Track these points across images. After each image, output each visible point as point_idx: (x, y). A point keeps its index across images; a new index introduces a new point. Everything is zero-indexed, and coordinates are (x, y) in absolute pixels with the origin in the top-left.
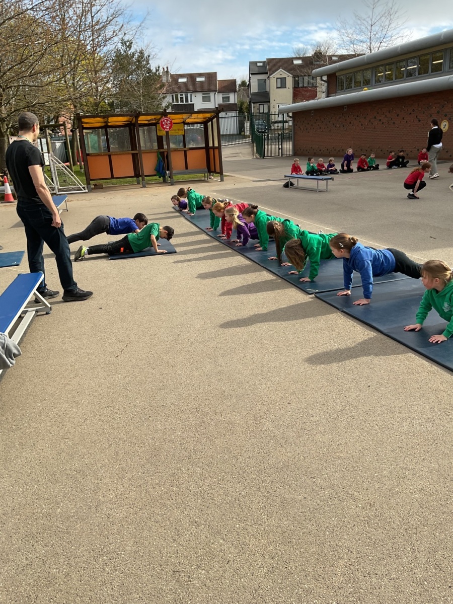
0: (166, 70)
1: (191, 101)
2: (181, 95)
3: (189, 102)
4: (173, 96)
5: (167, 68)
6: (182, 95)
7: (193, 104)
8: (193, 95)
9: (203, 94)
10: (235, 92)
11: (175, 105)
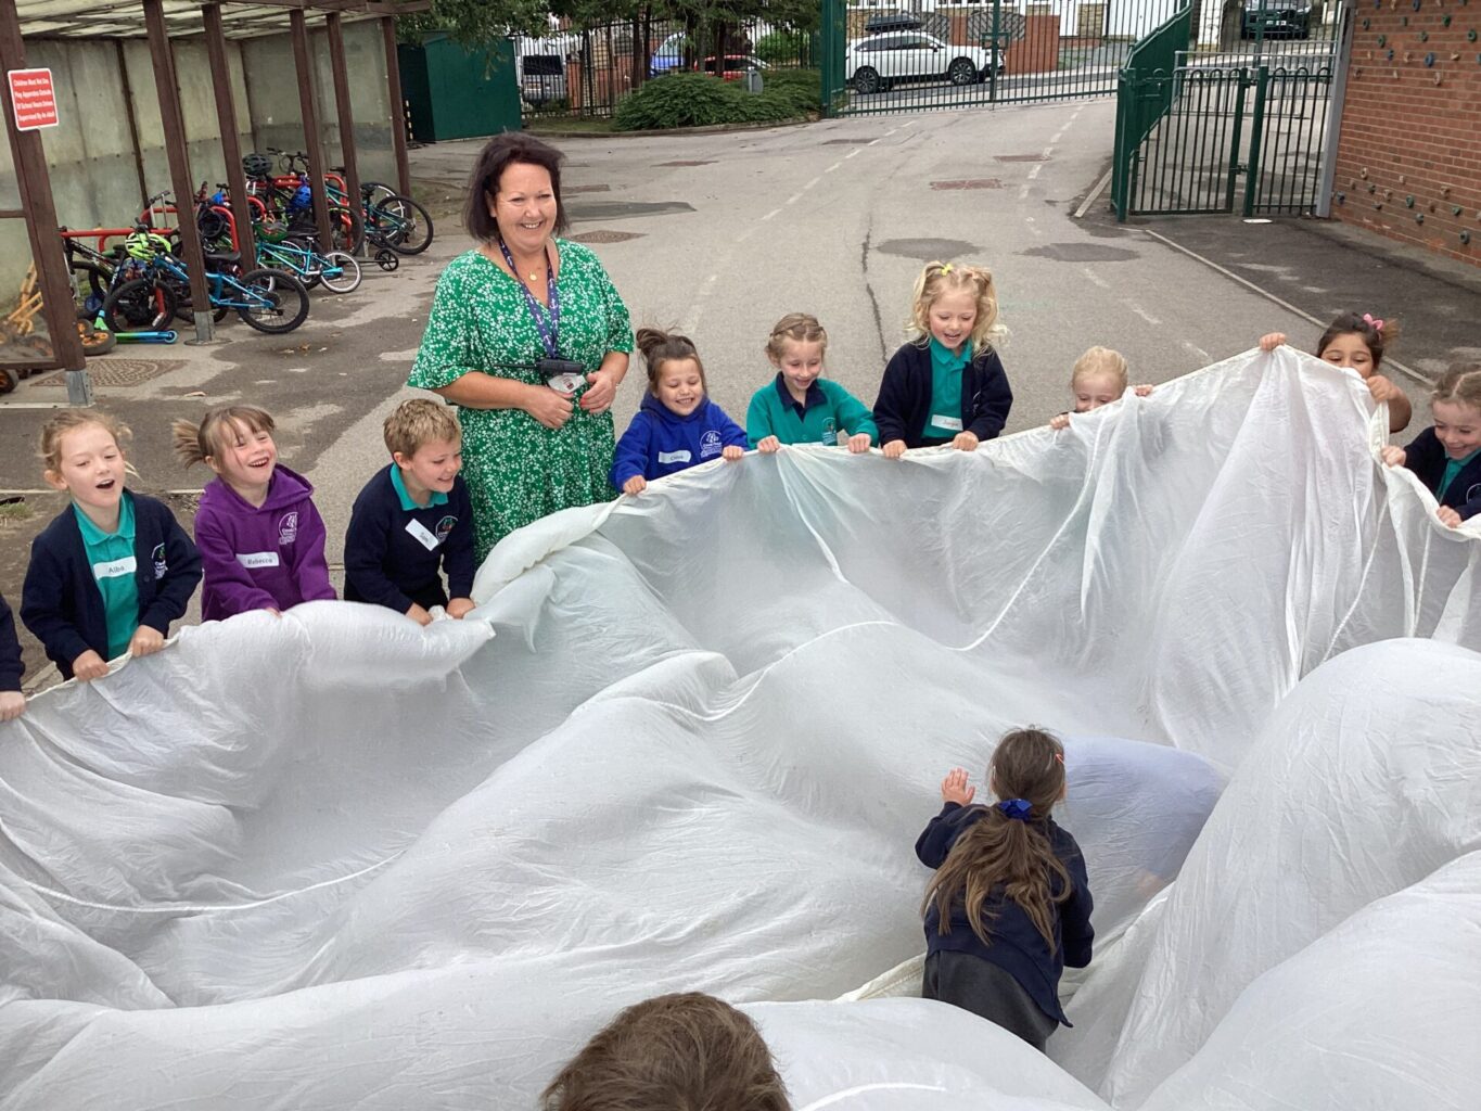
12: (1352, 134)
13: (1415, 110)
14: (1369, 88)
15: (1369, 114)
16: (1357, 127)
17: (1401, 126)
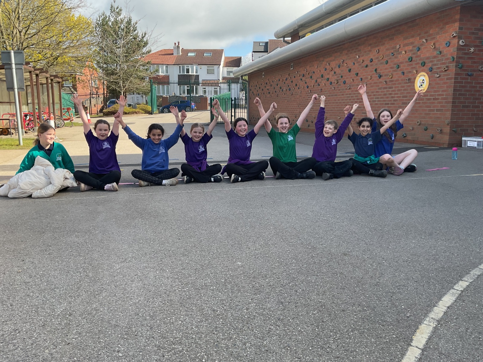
1: (197, 72)
3: (195, 74)
4: (180, 67)
5: (178, 43)
6: (188, 67)
8: (199, 67)
9: (208, 67)
10: (238, 66)
11: (182, 75)
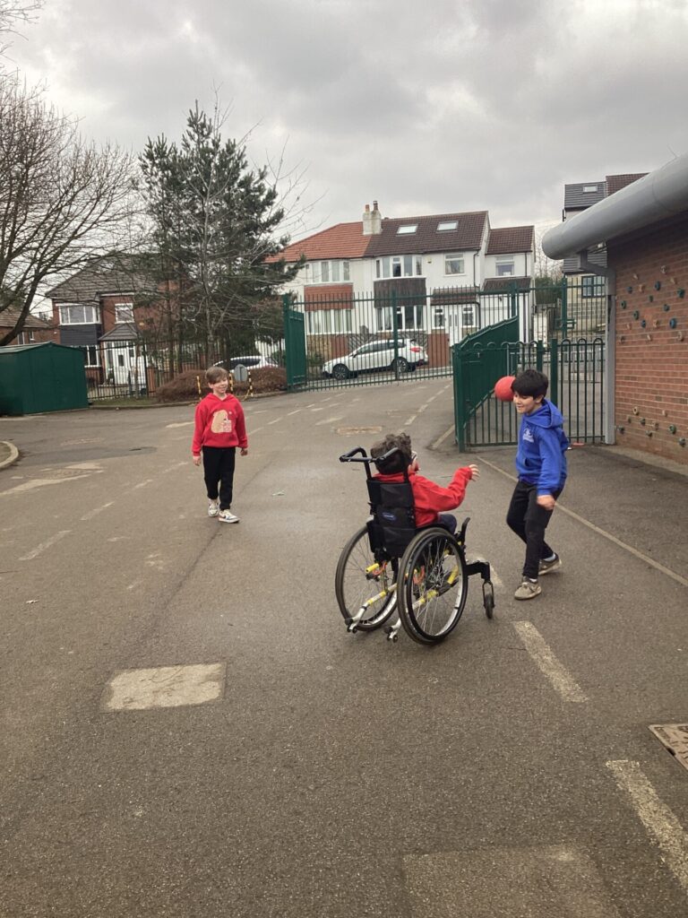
0: (372, 209)
1: (419, 272)
2: (395, 260)
3: (415, 276)
4: (378, 262)
5: (376, 205)
6: (398, 260)
7: (423, 280)
8: (425, 260)
9: (447, 257)
10: (526, 252)
11: (383, 282)
12: (624, 383)
13: (667, 361)
14: (631, 349)
15: (634, 367)
16: (627, 378)
17: (659, 374)
